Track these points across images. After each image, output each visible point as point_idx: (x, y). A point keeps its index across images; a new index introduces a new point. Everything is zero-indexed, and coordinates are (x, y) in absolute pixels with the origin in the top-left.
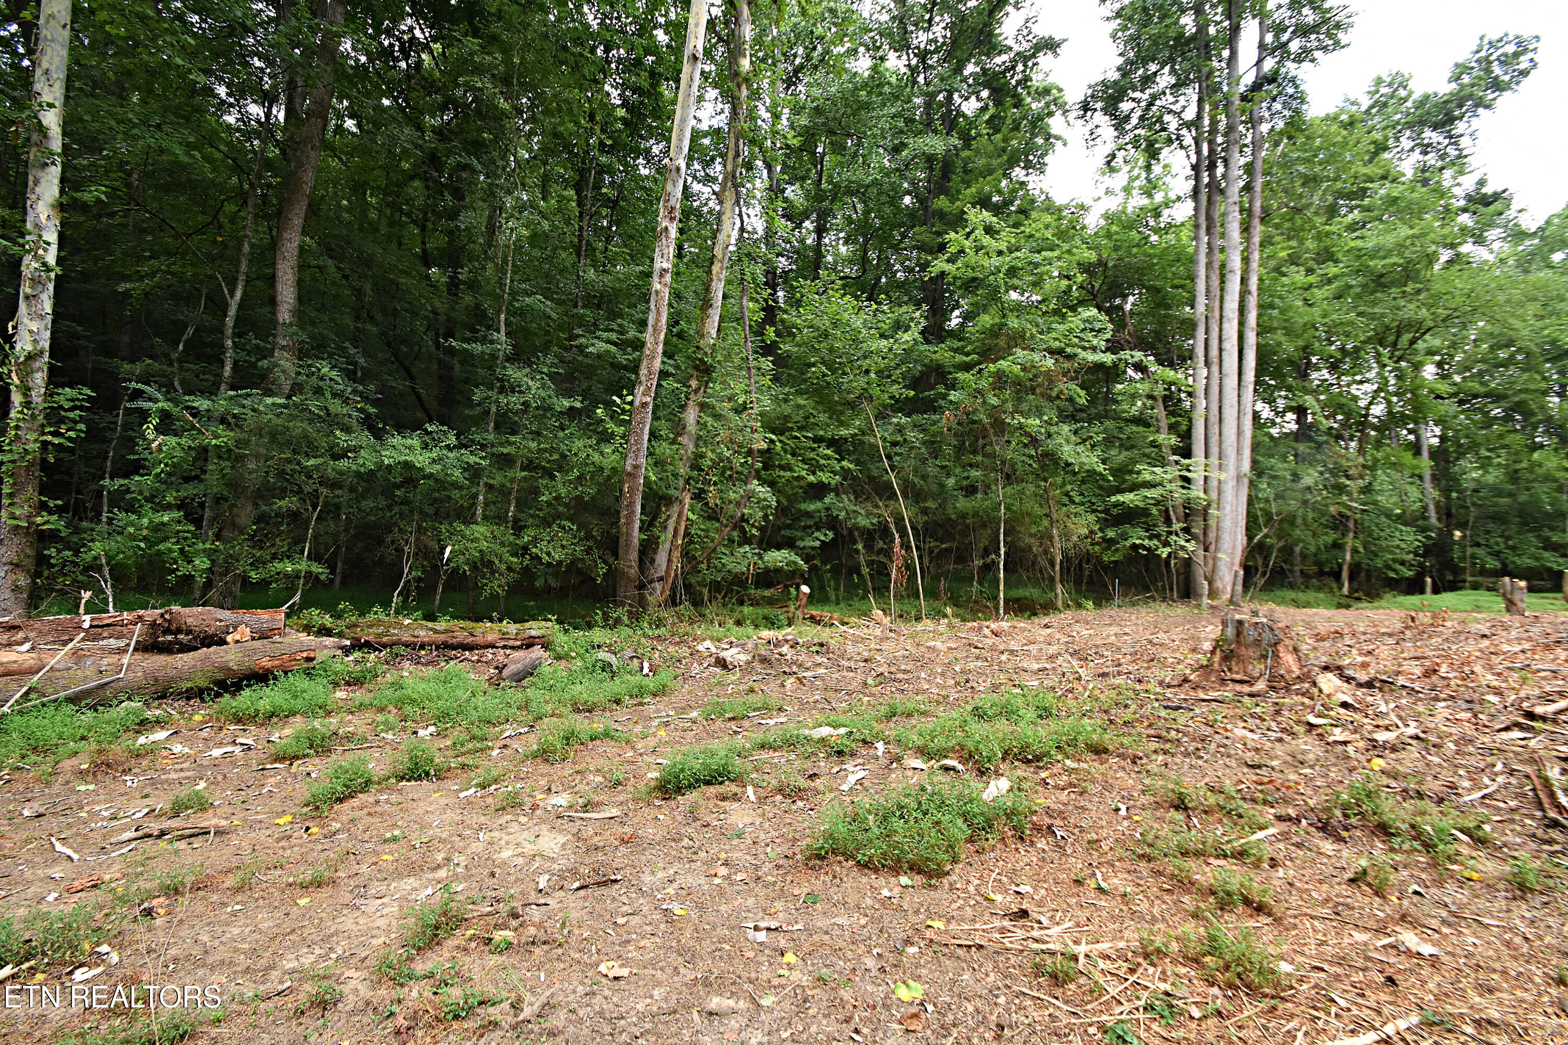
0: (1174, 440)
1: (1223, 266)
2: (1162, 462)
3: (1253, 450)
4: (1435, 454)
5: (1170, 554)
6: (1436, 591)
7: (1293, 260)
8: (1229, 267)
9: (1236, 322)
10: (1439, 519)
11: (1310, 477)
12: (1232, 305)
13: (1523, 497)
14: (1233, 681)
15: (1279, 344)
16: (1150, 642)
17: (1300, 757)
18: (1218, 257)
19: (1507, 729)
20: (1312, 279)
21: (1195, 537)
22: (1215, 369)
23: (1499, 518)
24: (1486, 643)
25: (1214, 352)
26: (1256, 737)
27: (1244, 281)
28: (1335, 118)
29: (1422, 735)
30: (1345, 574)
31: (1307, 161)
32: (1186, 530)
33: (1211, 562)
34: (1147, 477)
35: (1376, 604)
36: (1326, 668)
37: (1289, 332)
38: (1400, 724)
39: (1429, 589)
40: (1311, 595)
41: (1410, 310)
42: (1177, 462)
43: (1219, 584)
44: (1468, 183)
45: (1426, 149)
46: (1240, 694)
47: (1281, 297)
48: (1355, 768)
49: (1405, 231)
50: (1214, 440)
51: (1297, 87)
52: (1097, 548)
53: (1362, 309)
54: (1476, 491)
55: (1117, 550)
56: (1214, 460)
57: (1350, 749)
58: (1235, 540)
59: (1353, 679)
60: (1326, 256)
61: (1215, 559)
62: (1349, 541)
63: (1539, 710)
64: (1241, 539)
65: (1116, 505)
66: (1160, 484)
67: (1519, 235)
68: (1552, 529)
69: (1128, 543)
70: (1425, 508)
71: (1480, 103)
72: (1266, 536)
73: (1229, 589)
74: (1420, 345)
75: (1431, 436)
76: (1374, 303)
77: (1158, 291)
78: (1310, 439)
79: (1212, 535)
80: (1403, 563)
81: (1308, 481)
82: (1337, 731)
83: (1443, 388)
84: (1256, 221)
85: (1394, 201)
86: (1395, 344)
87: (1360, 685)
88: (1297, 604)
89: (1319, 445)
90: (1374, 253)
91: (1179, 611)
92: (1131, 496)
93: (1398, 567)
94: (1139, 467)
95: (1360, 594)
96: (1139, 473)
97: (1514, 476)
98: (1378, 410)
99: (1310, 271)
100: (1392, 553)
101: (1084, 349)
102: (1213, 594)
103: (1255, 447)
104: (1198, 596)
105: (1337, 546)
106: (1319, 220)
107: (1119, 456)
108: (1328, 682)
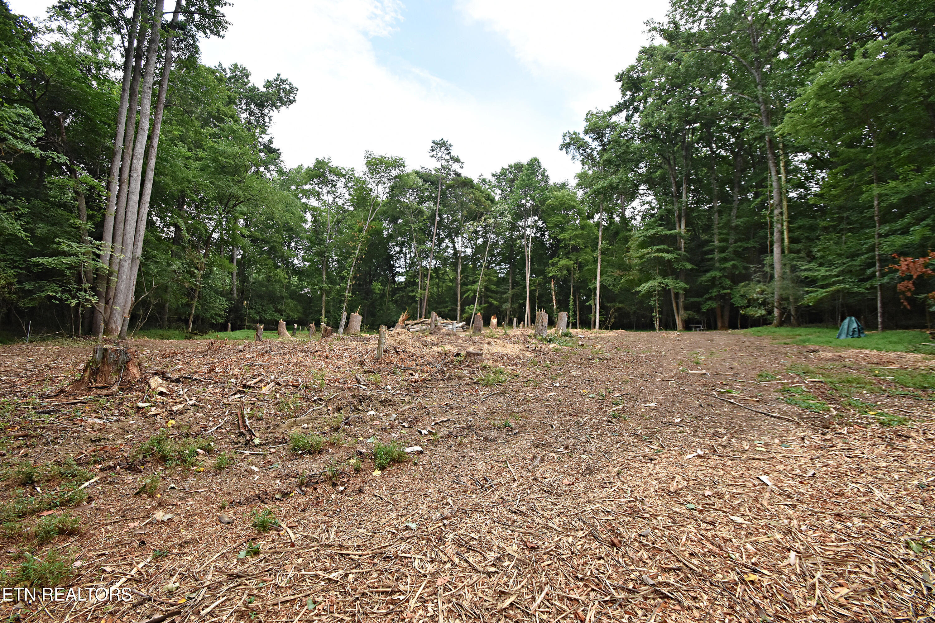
0: (89, 226)
1: (138, 124)
2: (80, 241)
3: (144, 244)
4: (239, 263)
5: (78, 305)
6: (233, 330)
7: (182, 139)
8: (141, 125)
9: (142, 161)
10: (238, 295)
11: (177, 265)
12: (140, 150)
13: (270, 289)
14: (97, 388)
15: (168, 185)
16: (48, 367)
17: (127, 429)
18: (135, 116)
19: (235, 394)
20: (190, 154)
21: (97, 294)
22: (125, 186)
23: (260, 297)
24: (241, 354)
25: (126, 176)
26: (102, 422)
27: (150, 138)
28: (213, 72)
29: (197, 403)
30: (191, 321)
31: (194, 86)
32: (93, 289)
33: (109, 311)
34: (66, 248)
35: (204, 337)
36: (156, 374)
37: (175, 179)
38: (188, 399)
39: (229, 329)
40: (171, 332)
41: (235, 190)
42: (91, 242)
43: (113, 325)
44: (266, 138)
45: (251, 113)
46: (100, 396)
47: (172, 157)
48: (158, 428)
49: (236, 149)
50: (119, 232)
51: (194, 42)
52: (14, 296)
53: (213, 180)
54: (254, 283)
55: (34, 299)
56: (118, 246)
57: (158, 418)
58: (126, 298)
59: (170, 378)
60: (198, 145)
61: (112, 309)
62: (195, 303)
63: (249, 383)
64: (131, 297)
65: (37, 265)
66: (76, 255)
67: (281, 172)
68: (278, 303)
69: (43, 295)
70: (232, 289)
71: (274, 105)
72: (147, 297)
73: (119, 329)
74: (238, 208)
75: (239, 254)
76: (220, 180)
77: (91, 120)
78: (179, 244)
79: (112, 294)
80: (219, 315)
81: (175, 267)
82: (153, 409)
83: (245, 232)
84: (162, 106)
85: (234, 132)
86: (226, 205)
87: (173, 381)
88: (162, 338)
89: (184, 248)
90: (222, 153)
91: (80, 344)
92: (50, 260)
93: (217, 318)
94: (57, 240)
95: (197, 332)
96: (59, 244)
97: (268, 279)
98: (215, 235)
99: (189, 149)
100: (215, 310)
101: (15, 137)
102: (107, 331)
103: (146, 242)
104: (96, 333)
105: (189, 305)
106: (197, 123)
107: (42, 229)
108: (156, 382)
